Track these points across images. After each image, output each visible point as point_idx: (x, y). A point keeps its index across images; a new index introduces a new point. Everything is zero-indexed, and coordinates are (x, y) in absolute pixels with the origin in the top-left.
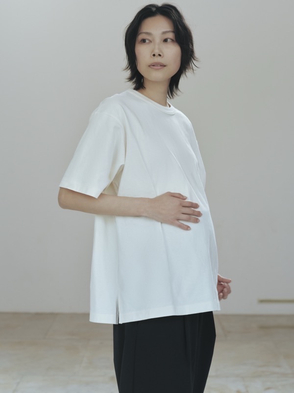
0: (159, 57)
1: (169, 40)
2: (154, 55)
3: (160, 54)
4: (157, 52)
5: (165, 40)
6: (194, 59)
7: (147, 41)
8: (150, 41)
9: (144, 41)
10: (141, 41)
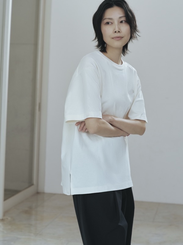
0: (119, 33)
1: (123, 21)
2: (115, 32)
3: (119, 31)
4: (117, 30)
5: (121, 22)
6: (137, 31)
7: (110, 23)
8: (112, 23)
9: (108, 23)
10: (106, 23)
